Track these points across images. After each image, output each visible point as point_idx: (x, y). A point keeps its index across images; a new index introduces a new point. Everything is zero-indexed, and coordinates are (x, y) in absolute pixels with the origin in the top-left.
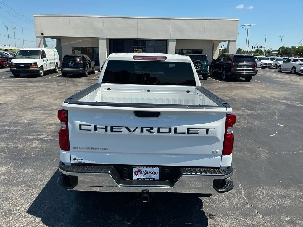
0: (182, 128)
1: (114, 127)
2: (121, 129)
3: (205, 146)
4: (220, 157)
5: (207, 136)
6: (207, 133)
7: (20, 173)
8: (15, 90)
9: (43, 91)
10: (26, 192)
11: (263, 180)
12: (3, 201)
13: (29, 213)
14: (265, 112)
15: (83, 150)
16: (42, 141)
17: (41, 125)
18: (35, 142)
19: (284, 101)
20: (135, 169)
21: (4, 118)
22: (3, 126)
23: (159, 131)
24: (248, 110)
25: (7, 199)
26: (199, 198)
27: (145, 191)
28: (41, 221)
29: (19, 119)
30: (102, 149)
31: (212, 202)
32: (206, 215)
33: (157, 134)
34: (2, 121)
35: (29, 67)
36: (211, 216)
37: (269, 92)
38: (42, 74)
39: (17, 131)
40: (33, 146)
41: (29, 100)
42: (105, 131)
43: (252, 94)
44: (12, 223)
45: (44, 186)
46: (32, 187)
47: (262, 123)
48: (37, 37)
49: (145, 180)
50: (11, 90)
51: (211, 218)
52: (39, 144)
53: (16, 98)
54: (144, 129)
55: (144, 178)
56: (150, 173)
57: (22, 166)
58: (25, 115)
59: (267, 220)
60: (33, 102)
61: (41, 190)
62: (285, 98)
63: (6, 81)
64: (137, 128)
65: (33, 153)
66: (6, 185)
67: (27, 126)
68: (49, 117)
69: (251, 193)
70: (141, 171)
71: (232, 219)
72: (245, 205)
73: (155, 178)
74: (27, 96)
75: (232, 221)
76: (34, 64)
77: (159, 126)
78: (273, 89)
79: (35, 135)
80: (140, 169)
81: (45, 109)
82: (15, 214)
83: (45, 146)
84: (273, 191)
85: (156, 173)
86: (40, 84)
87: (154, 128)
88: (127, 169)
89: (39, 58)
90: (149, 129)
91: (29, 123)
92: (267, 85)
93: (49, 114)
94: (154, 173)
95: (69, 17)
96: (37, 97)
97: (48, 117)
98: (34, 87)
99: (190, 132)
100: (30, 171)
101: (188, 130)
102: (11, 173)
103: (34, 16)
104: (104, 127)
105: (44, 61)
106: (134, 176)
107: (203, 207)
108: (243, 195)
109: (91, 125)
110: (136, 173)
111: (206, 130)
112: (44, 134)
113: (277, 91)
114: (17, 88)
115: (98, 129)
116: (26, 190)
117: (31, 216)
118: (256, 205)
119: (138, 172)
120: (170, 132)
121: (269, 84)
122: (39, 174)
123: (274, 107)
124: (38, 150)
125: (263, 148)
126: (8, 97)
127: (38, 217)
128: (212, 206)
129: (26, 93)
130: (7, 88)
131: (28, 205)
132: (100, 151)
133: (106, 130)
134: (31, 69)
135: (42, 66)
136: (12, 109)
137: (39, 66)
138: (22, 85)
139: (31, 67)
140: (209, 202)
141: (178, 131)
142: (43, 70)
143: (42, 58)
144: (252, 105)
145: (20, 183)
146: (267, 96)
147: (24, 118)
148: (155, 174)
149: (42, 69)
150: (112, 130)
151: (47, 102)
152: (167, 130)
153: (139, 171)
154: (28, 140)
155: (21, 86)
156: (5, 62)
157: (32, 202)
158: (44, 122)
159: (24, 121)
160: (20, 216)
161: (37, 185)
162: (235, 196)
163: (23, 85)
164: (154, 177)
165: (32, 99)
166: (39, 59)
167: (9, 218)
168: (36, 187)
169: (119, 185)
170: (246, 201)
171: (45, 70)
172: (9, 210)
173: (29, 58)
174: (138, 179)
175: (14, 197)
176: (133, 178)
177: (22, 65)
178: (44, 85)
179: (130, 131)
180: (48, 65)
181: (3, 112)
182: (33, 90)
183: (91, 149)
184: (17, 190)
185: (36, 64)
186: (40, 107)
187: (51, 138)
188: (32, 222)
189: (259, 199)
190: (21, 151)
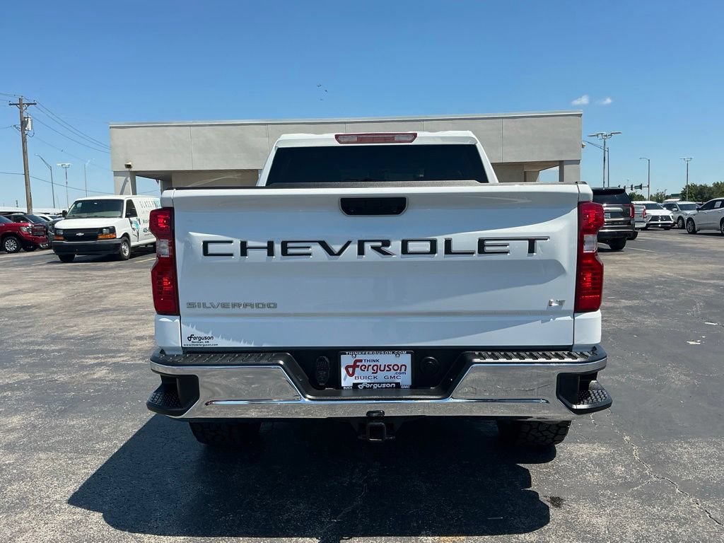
0: (465, 240)
1: (289, 245)
2: (309, 247)
3: (527, 286)
4: (569, 318)
5: (530, 258)
6: (532, 249)
7: (57, 426)
8: (61, 282)
9: (127, 283)
10: (70, 462)
11: (686, 427)
12: (10, 482)
13: (72, 504)
14: (668, 302)
15: (212, 311)
16: (117, 367)
17: (117, 340)
18: (101, 369)
19: (712, 282)
20: (346, 360)
21: (30, 329)
22: (26, 343)
23: (405, 250)
24: (626, 299)
25: (20, 478)
26: (521, 465)
27: (374, 415)
28: (103, 520)
29: (66, 330)
30: (261, 306)
31: (555, 474)
32: (542, 498)
33: (402, 257)
34: (25, 335)
35: (95, 238)
36: (557, 502)
37: (671, 267)
38: (127, 254)
39: (59, 351)
40: (95, 377)
41: (92, 299)
42: (268, 255)
43: (630, 271)
44: (27, 525)
45: (116, 450)
46: (86, 452)
47: (664, 320)
48: (116, 173)
49: (375, 387)
50: (52, 283)
51: (558, 506)
52: (109, 373)
53: (63, 297)
54: (368, 246)
55: (370, 384)
56: (387, 369)
57: (63, 413)
58: (80, 323)
59: (712, 508)
60: (101, 301)
61: (107, 458)
62: (713, 277)
63: (41, 269)
64: (349, 243)
65: (94, 389)
66: (20, 449)
67: (84, 343)
68: (138, 325)
69: (658, 453)
70: (363, 363)
71: (613, 507)
72: (644, 477)
73: (399, 383)
74: (87, 292)
75: (616, 511)
76: (108, 231)
77: (406, 238)
78: (681, 262)
79: (101, 358)
80: (359, 357)
81: (130, 312)
82: (35, 507)
83: (123, 376)
84: (717, 448)
85: (403, 367)
86: (121, 272)
87: (392, 243)
88: (327, 359)
89: (121, 217)
90: (380, 244)
91: (88, 337)
92: (665, 256)
93: (136, 320)
94: (395, 368)
95: (190, 126)
96: (112, 293)
97: (136, 325)
98: (106, 276)
99: (487, 249)
100: (83, 423)
101: (481, 243)
102: (34, 427)
103: (111, 127)
104: (266, 245)
105: (131, 223)
106: (345, 379)
107: (533, 483)
108: (637, 458)
109: (231, 242)
110: (351, 370)
111: (527, 242)
112: (122, 354)
113: (690, 264)
114: (66, 279)
115: (249, 251)
116: (70, 459)
117: (78, 510)
118: (676, 477)
119: (354, 366)
120: (433, 250)
121: (668, 254)
122: (105, 428)
123: (689, 291)
124: (105, 383)
125: (674, 367)
126: (43, 296)
127: (97, 511)
128: (557, 481)
129: (87, 288)
130: (41, 281)
131: (73, 487)
132: (255, 310)
133: (271, 253)
134: (101, 241)
135: (126, 235)
136: (49, 315)
137: (119, 234)
138: (78, 274)
139: (100, 237)
140: (549, 474)
141: (454, 248)
142: (129, 245)
143: (127, 216)
144: (635, 290)
145: (56, 445)
146: (668, 274)
147: (77, 329)
148: (399, 371)
149: (126, 241)
150: (284, 252)
151: (135, 301)
152: (426, 247)
153: (358, 364)
154: (83, 367)
155: (76, 276)
156: (41, 237)
157: (82, 482)
158: (125, 333)
159: (77, 333)
160: (49, 509)
161: (99, 449)
162: (615, 459)
163: (80, 274)
164: (398, 381)
165: (101, 297)
166: (120, 219)
167: (19, 515)
168: (95, 452)
169: (305, 397)
170: (645, 469)
171: (133, 244)
172: (23, 498)
173: (96, 217)
174: (355, 386)
175: (38, 472)
176: (343, 384)
177: (80, 234)
178: (130, 273)
179: (330, 252)
180: (141, 233)
181: (27, 321)
182: (103, 282)
183: (234, 305)
184: (46, 460)
185: (112, 230)
186: (118, 310)
187: (141, 362)
188: (79, 522)
189: (681, 465)
190: (64, 387)
